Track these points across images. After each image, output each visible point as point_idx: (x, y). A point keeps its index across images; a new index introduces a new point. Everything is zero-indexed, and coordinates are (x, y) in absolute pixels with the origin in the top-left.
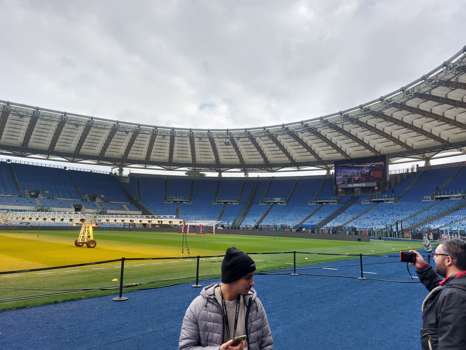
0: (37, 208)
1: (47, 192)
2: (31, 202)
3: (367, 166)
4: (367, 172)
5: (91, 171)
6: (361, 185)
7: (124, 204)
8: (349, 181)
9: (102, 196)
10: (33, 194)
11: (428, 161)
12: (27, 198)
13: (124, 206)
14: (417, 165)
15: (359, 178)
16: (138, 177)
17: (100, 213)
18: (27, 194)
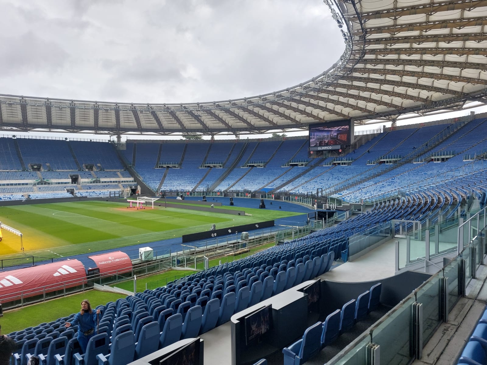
0: (38, 180)
1: (48, 164)
2: (33, 175)
3: (335, 129)
4: (335, 135)
5: (91, 140)
6: (328, 148)
7: (118, 171)
8: (321, 145)
9: (99, 165)
10: (35, 167)
11: (394, 122)
12: (30, 172)
13: (119, 174)
14: (384, 126)
15: (328, 141)
16: (136, 143)
17: (94, 182)
18: (30, 168)
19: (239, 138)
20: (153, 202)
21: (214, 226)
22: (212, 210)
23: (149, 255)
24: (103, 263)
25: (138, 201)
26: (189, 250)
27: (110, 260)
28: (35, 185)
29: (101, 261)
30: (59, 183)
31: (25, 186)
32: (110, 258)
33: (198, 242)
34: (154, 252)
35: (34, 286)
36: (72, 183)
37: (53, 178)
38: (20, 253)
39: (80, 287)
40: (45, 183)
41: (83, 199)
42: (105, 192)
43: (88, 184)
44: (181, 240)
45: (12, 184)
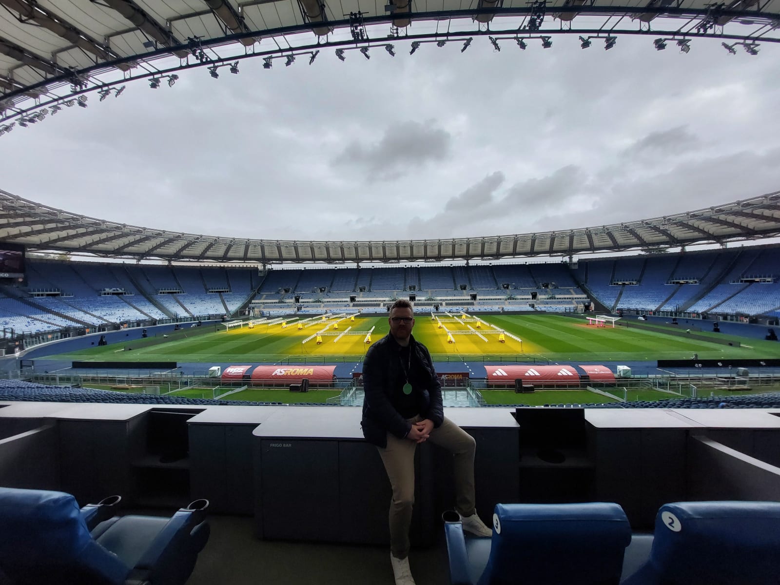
0: (508, 296)
1: (514, 284)
2: (504, 293)
5: (546, 262)
7: (571, 289)
9: (553, 283)
10: (505, 286)
12: (502, 290)
13: (572, 291)
16: (587, 261)
17: (550, 298)
18: (502, 287)
19: (726, 246)
20: (613, 321)
21: (696, 356)
22: (687, 336)
23: (626, 372)
24: (591, 372)
25: (597, 319)
26: (669, 375)
27: (596, 371)
28: (506, 299)
29: (590, 371)
30: (523, 299)
31: (500, 301)
32: (596, 370)
33: (677, 370)
34: (632, 372)
35: (546, 379)
36: (533, 299)
37: (518, 295)
38: (521, 354)
39: (577, 386)
40: (513, 299)
41: (542, 313)
42: (561, 308)
43: (545, 300)
44: (656, 364)
45: (491, 299)
